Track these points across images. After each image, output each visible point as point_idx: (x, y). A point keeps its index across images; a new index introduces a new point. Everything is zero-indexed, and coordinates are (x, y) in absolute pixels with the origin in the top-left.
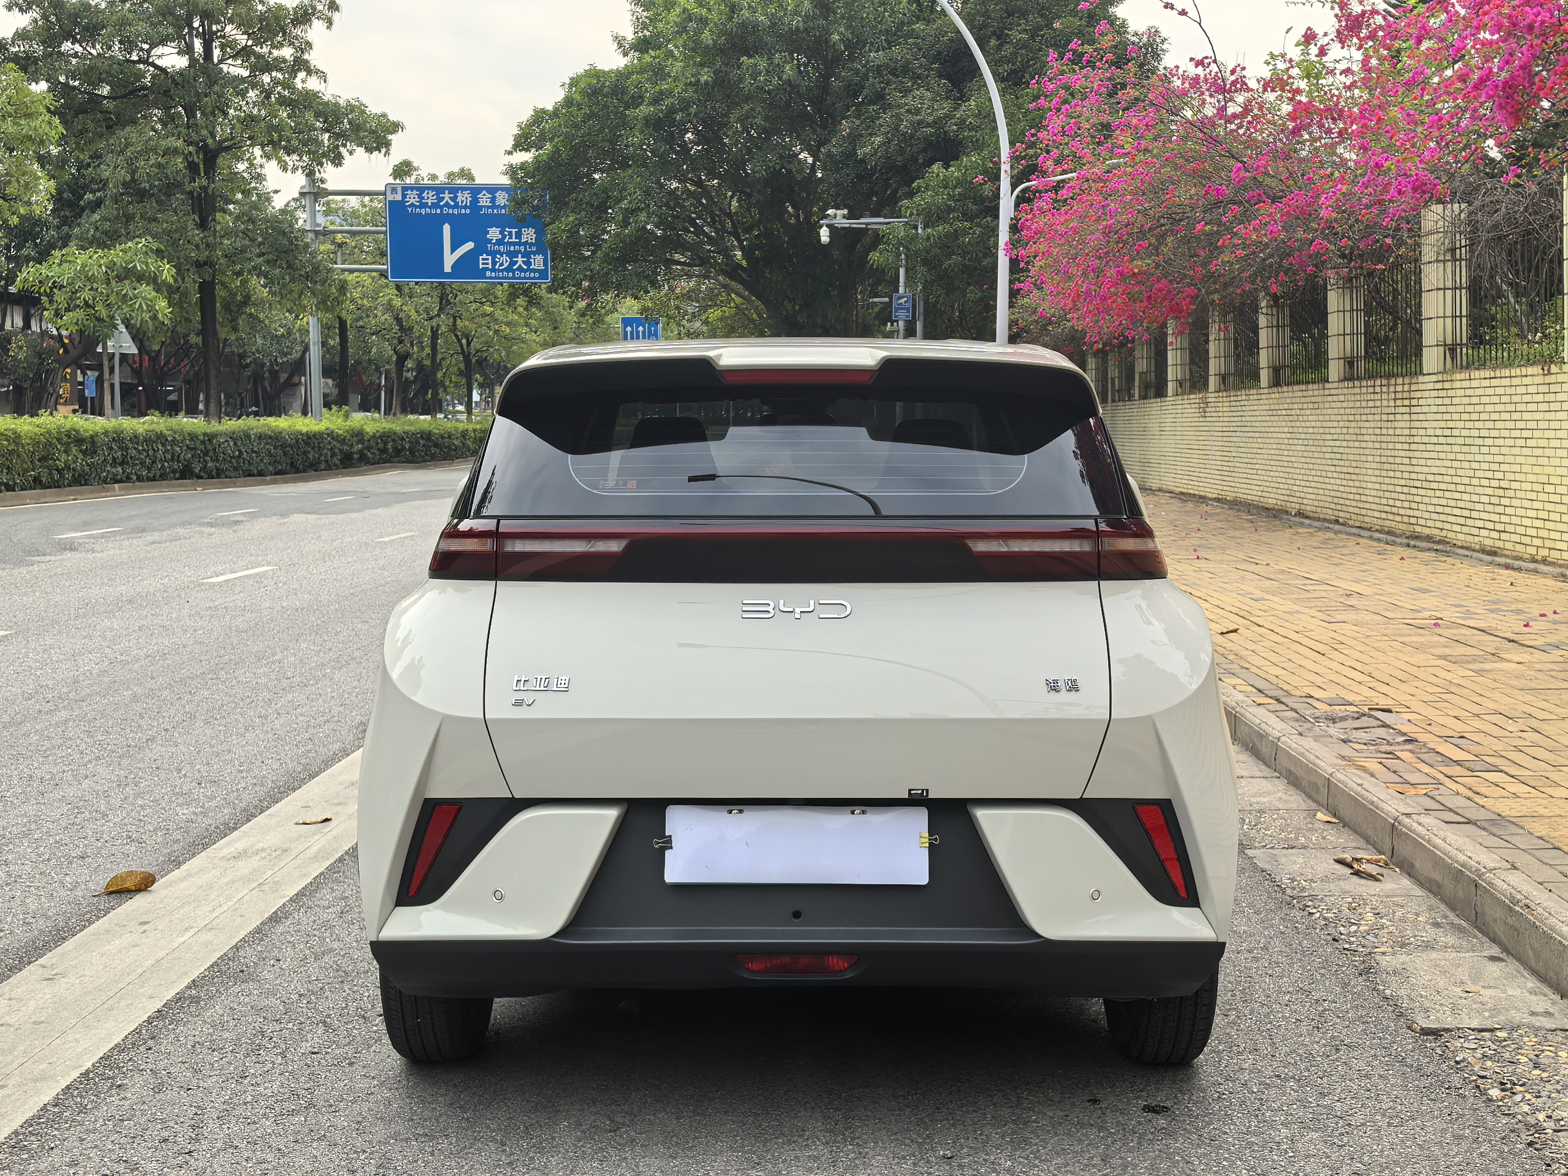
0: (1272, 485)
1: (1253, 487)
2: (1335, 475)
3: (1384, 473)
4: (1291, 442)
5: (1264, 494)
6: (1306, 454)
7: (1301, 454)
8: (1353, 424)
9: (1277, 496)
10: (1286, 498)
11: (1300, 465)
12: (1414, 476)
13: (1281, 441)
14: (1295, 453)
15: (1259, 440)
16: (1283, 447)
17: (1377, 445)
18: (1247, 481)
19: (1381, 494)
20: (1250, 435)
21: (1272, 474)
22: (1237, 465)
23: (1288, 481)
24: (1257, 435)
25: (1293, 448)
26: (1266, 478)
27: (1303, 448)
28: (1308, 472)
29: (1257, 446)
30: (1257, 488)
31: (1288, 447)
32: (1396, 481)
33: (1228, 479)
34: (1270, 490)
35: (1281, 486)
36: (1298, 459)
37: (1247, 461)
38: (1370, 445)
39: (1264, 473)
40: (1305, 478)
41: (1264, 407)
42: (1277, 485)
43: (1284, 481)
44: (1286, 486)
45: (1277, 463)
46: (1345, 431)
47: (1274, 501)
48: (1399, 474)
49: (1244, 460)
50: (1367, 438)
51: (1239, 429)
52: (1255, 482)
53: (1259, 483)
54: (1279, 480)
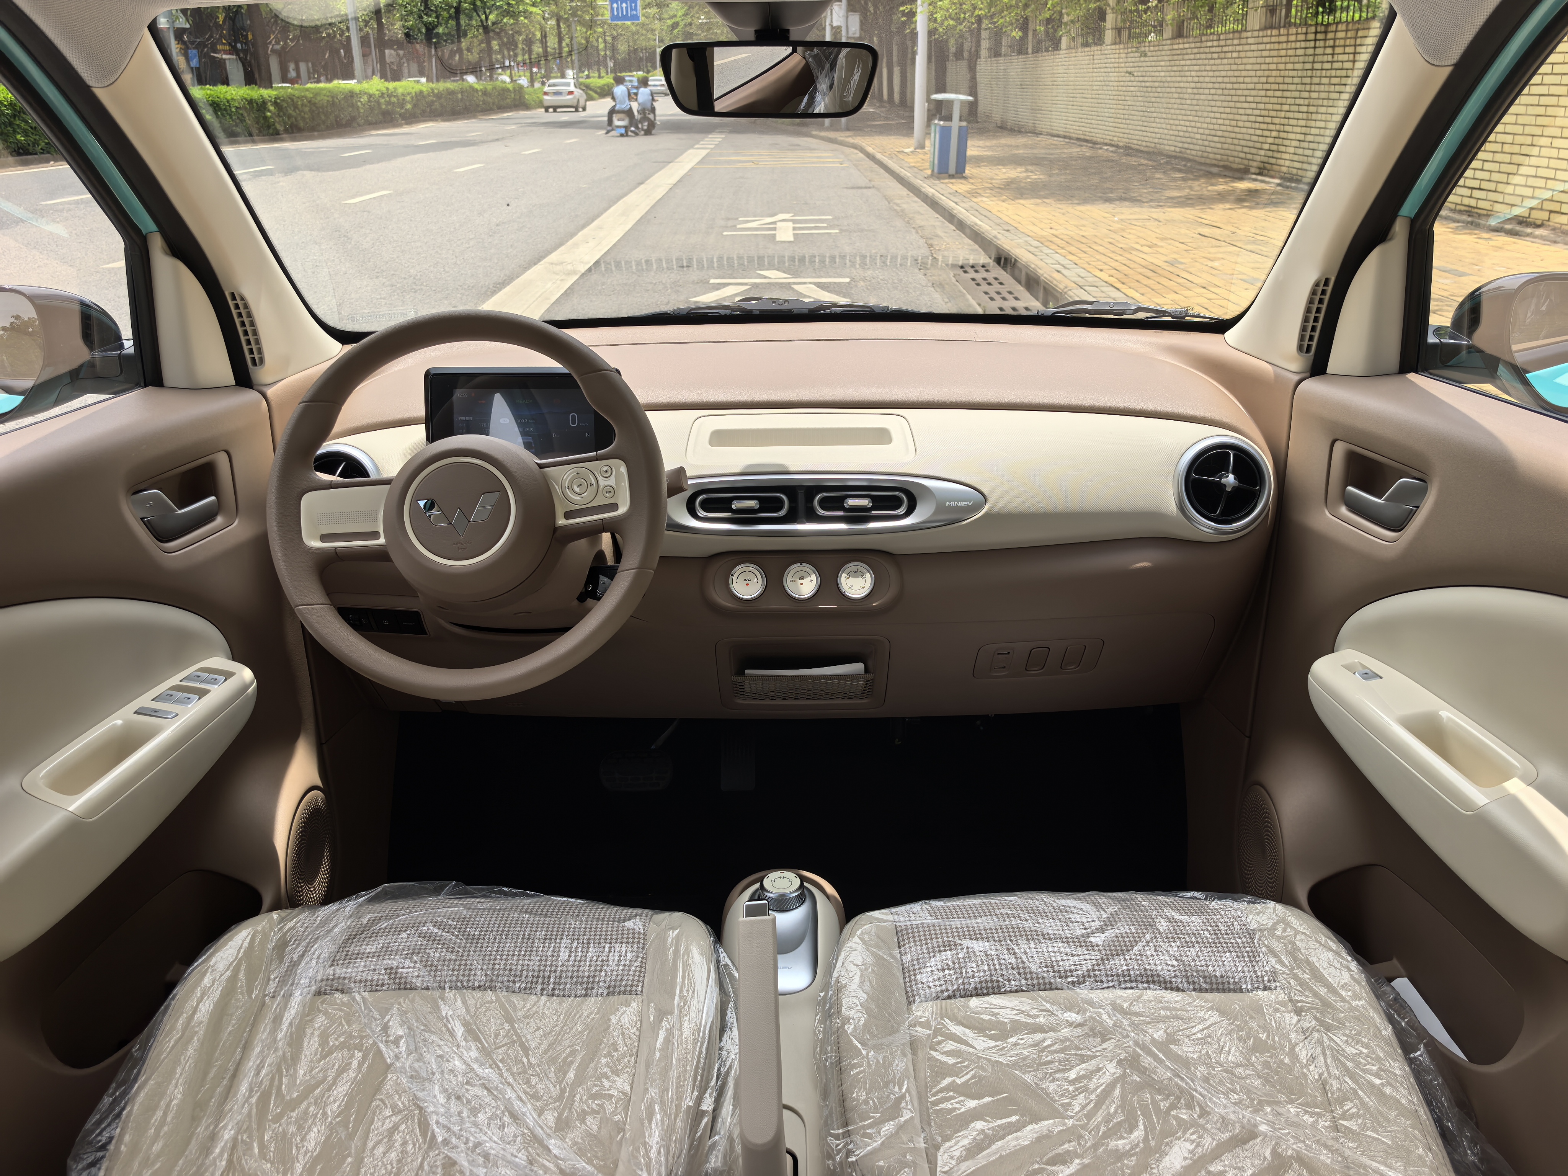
4: (1195, 91)
6: (1213, 103)
7: (1206, 103)
8: (1274, 73)
9: (1176, 144)
10: (1186, 146)
15: (1159, 90)
17: (1306, 95)
18: (1143, 128)
21: (1172, 122)
22: (1133, 112)
25: (1197, 97)
26: (1164, 126)
27: (1210, 97)
28: (1214, 121)
29: (1156, 95)
31: (1192, 96)
33: (1122, 126)
35: (1182, 134)
36: (1203, 108)
37: (1144, 109)
39: (1161, 121)
40: (1211, 126)
41: (1166, 58)
42: (1176, 133)
43: (1184, 129)
44: (1187, 134)
45: (1178, 112)
46: (1264, 80)
47: (1172, 148)
49: (1140, 108)
50: (1292, 87)
51: (1137, 79)
52: (1152, 130)
53: (1156, 130)
54: (1179, 128)
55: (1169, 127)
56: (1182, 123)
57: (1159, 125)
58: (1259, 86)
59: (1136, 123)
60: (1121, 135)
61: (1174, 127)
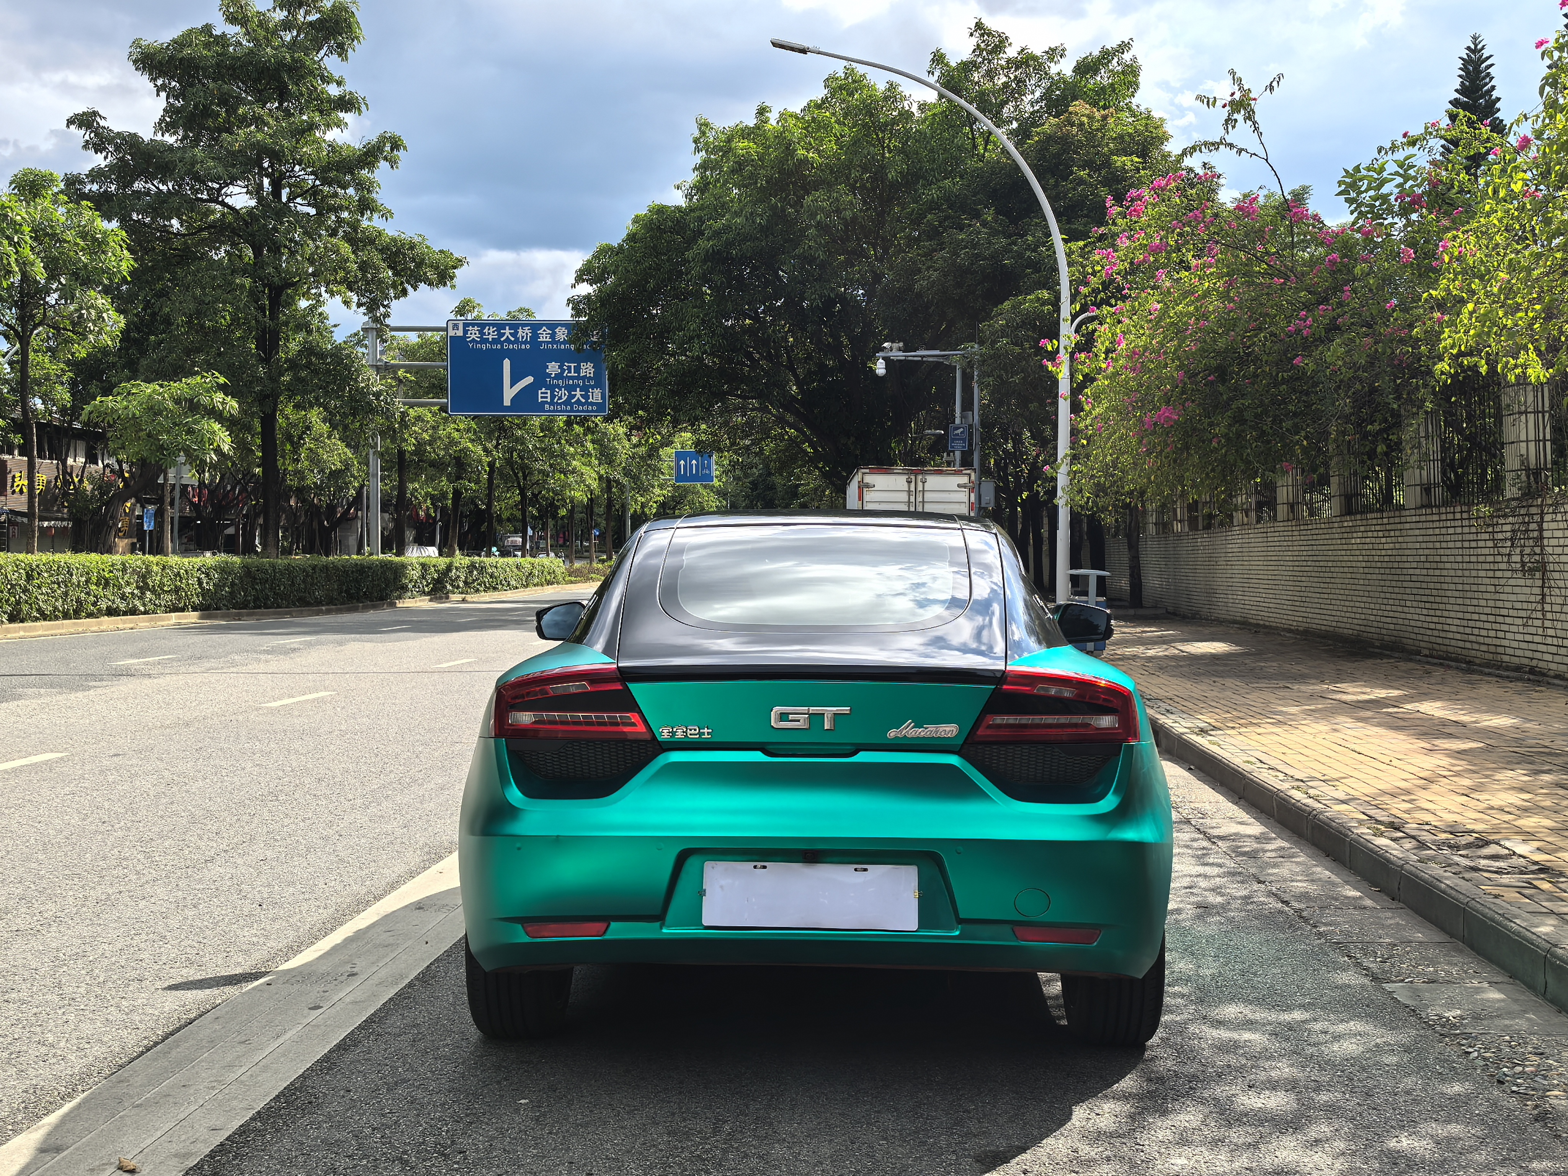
0: (1348, 615)
1: (1327, 618)
2: (1415, 604)
3: (1468, 602)
4: (1366, 570)
5: (1339, 624)
6: (1383, 583)
7: (1377, 583)
9: (1353, 626)
10: (1364, 629)
11: (1377, 595)
12: (1500, 604)
13: (1355, 570)
14: (1372, 582)
15: (1333, 569)
16: (1358, 576)
17: (1460, 573)
18: (1321, 611)
19: (1465, 623)
20: (1322, 564)
21: (1347, 603)
22: (1310, 595)
23: (1365, 611)
24: (1330, 564)
25: (1369, 576)
26: (1340, 608)
27: (1380, 577)
28: (1385, 601)
30: (1332, 618)
31: (1363, 576)
32: (1481, 610)
33: (1300, 609)
34: (1345, 620)
35: (1358, 616)
36: (1374, 588)
37: (1320, 590)
38: (1452, 573)
39: (1338, 602)
40: (1383, 607)
41: (1336, 536)
42: (1353, 615)
43: (1360, 610)
44: (1363, 617)
45: (1352, 593)
46: (1424, 558)
47: (1350, 632)
48: (1483, 603)
49: (1317, 590)
50: (1448, 566)
51: (1311, 558)
52: (1329, 612)
53: (1334, 613)
54: (1354, 610)
55: (1345, 609)
56: (1357, 604)
57: (1336, 608)
58: (1421, 565)
59: (1314, 605)
60: (1301, 619)
61: (1350, 609)
